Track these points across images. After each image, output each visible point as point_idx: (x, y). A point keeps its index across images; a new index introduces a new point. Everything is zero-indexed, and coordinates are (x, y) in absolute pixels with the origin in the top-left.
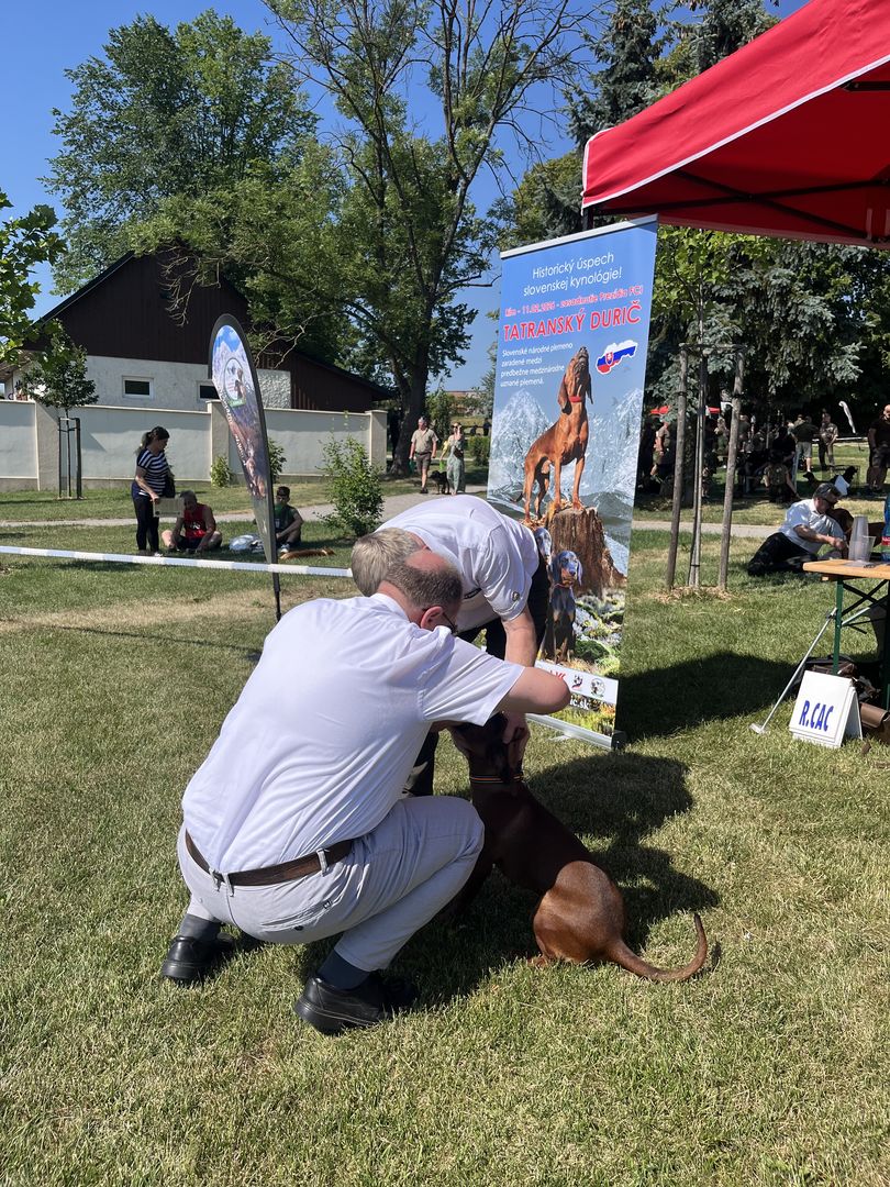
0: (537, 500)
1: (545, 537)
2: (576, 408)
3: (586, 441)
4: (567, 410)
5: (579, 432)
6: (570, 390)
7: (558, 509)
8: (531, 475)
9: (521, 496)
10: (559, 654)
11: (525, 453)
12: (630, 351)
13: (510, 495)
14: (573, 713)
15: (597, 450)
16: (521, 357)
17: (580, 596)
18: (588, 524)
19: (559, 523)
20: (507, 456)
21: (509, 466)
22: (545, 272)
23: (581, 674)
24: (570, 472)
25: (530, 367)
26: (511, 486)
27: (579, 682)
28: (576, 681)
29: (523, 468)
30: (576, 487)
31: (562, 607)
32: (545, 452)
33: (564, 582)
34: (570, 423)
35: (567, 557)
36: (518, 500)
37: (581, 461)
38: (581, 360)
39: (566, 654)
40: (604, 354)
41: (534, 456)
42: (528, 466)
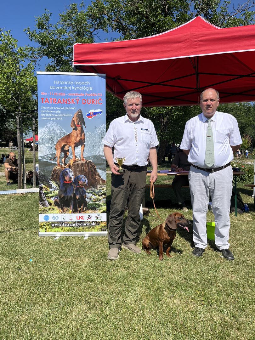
0: (63, 159)
1: (69, 171)
2: (79, 129)
3: (84, 139)
5: (81, 136)
6: (76, 123)
7: (75, 161)
8: (59, 151)
9: (55, 158)
10: (80, 210)
11: (55, 143)
12: (100, 113)
13: (50, 158)
14: (88, 228)
15: (89, 142)
16: (51, 110)
17: (88, 189)
18: (88, 166)
19: (76, 166)
20: (47, 144)
21: (48, 147)
22: (59, 82)
23: (91, 215)
24: (79, 149)
25: (55, 113)
26: (50, 154)
27: (90, 217)
28: (88, 217)
29: (55, 148)
30: (82, 154)
31: (80, 194)
32: (66, 143)
33: (80, 185)
34: (77, 133)
35: (81, 177)
36: (53, 159)
37: (83, 146)
38: (79, 113)
39: (83, 209)
40: (89, 113)
41: (60, 144)
42: (57, 148)
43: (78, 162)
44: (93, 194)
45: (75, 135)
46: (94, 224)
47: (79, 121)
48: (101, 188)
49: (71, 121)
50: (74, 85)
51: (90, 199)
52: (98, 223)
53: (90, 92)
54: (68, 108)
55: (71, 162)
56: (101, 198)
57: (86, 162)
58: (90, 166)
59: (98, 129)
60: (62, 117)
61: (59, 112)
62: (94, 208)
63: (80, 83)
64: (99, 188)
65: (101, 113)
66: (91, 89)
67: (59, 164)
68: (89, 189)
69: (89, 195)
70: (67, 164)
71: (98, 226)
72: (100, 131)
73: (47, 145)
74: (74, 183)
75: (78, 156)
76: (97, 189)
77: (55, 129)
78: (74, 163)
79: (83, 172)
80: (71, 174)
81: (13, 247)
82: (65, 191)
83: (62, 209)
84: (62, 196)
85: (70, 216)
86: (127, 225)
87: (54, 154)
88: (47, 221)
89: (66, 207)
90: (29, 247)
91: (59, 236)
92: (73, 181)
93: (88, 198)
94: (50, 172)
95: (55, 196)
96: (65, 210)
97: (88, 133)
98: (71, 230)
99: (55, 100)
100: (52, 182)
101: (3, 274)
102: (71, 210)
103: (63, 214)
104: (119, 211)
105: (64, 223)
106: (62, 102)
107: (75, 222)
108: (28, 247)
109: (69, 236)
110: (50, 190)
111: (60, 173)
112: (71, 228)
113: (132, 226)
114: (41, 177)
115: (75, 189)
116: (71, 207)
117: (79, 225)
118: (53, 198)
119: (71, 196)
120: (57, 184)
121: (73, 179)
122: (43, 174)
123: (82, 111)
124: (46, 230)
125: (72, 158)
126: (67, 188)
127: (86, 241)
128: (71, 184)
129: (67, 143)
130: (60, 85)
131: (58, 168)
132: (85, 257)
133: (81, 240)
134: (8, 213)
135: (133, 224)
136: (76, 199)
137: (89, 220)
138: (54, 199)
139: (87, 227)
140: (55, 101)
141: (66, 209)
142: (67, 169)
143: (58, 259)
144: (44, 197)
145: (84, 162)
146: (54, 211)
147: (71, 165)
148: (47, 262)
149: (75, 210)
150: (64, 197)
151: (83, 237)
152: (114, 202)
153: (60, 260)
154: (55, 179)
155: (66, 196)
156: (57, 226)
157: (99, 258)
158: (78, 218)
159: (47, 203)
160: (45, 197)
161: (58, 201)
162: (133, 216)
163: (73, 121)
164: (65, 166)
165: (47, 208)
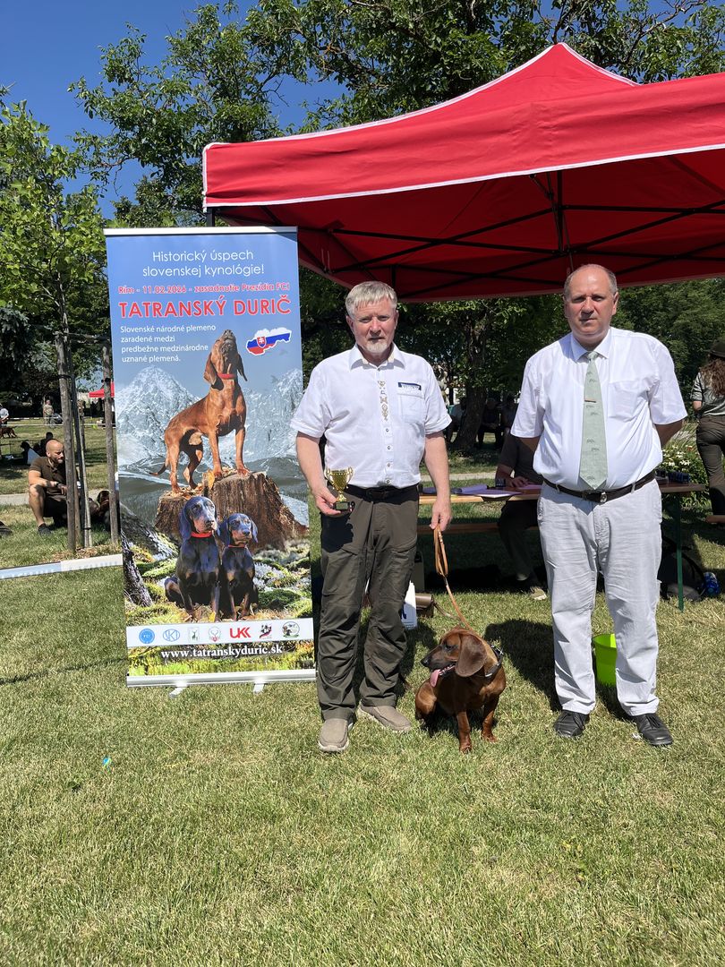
0: (187, 472)
1: (206, 504)
2: (228, 384)
3: (244, 414)
4: (218, 386)
5: (234, 404)
6: (219, 369)
7: (219, 476)
8: (175, 448)
9: (164, 468)
10: (240, 611)
11: (164, 426)
12: (286, 337)
13: (150, 468)
14: (263, 660)
15: (258, 421)
16: (147, 335)
17: (258, 552)
18: (257, 487)
19: (223, 490)
20: (140, 430)
21: (144, 440)
22: (168, 257)
23: (269, 623)
24: (229, 442)
25: (159, 344)
26: (149, 459)
27: (266, 631)
28: (263, 631)
29: (164, 442)
30: (239, 455)
31: (237, 566)
32: (194, 425)
33: (237, 543)
34: (222, 397)
35: (237, 519)
36: (160, 473)
37: (241, 432)
38: (227, 341)
39: (248, 608)
40: (255, 338)
41: (176, 429)
42: (170, 439)
43: (229, 478)
44: (273, 566)
45: (219, 403)
46: (279, 650)
47: (228, 361)
48: (294, 549)
49: (203, 365)
50: (209, 262)
51: (266, 581)
52: (289, 647)
53: (254, 279)
54: (194, 329)
55: (210, 479)
56: (295, 576)
57: (252, 477)
58: (263, 488)
59: (281, 383)
60: (180, 354)
61: (172, 339)
62: (278, 604)
63: (226, 256)
64: (289, 549)
65: (287, 339)
66: (257, 270)
67: (177, 487)
68: (262, 553)
69: (263, 570)
70: (199, 485)
71: (290, 655)
72: (286, 389)
73: (140, 434)
74: (219, 538)
75: (228, 462)
76: (285, 551)
77: (163, 387)
78: (216, 480)
79: (242, 505)
80: (210, 513)
81: (57, 723)
82: (196, 561)
83: (189, 609)
84: (188, 575)
85: (210, 630)
86: (369, 653)
87: (162, 458)
88: (149, 645)
89: (201, 604)
90: (102, 720)
91: (186, 685)
92: (216, 532)
93: (259, 578)
94: (153, 508)
95: (168, 575)
96: (197, 614)
97: (252, 396)
98: (216, 667)
99: (157, 307)
100: (160, 537)
101: (30, 802)
102: (214, 613)
103: (193, 625)
104: (345, 616)
105: (197, 649)
106: (178, 312)
107: (227, 645)
108: (98, 720)
109: (211, 686)
110: (155, 558)
111: (179, 511)
112: (215, 662)
113: (383, 655)
114: (128, 524)
115: (222, 553)
116: (215, 603)
117: (238, 653)
118: (164, 580)
119: (212, 575)
120: (172, 540)
121: (215, 526)
122: (132, 514)
123: (235, 334)
124: (146, 670)
125: (211, 467)
126: (201, 552)
127: (260, 699)
128: (210, 540)
129: (196, 426)
130: (172, 265)
131: (174, 495)
132: (254, 747)
133: (244, 696)
134: (42, 619)
135: (386, 649)
136: (228, 580)
137: (265, 639)
138: (166, 584)
139: (259, 658)
140: (158, 310)
141: (199, 609)
142: (198, 499)
143: (182, 754)
144: (138, 579)
145: (246, 477)
146: (166, 617)
147: (210, 487)
148: (151, 764)
149: (225, 613)
150: (193, 576)
151: (249, 685)
152: (332, 590)
153: (187, 758)
154: (166, 529)
155: (199, 573)
156: (176, 659)
157: (293, 749)
158: (235, 633)
159: (147, 595)
160: (141, 579)
161: (176, 587)
162: (385, 626)
163: (211, 364)
164: (193, 491)
165: (148, 608)
